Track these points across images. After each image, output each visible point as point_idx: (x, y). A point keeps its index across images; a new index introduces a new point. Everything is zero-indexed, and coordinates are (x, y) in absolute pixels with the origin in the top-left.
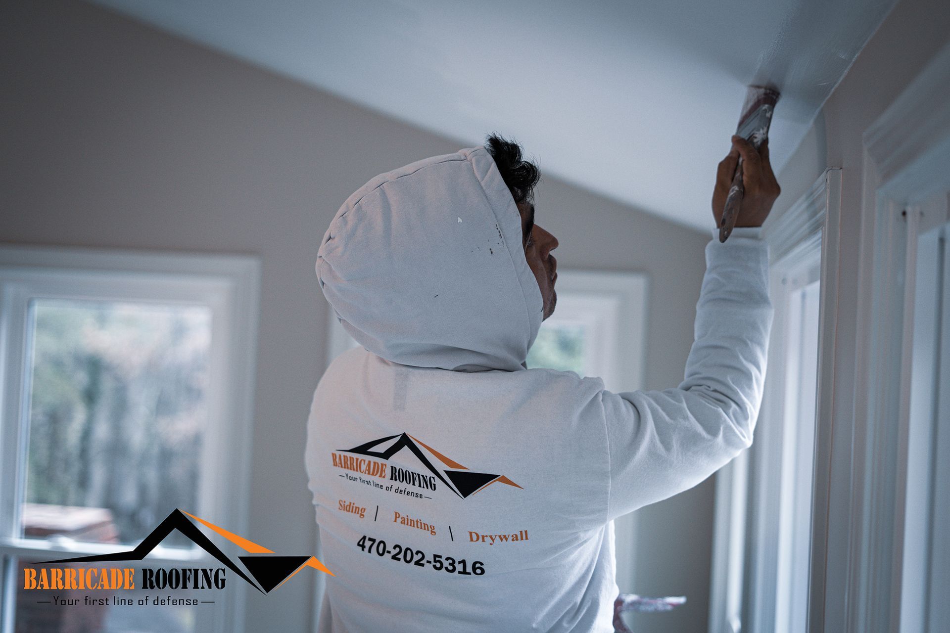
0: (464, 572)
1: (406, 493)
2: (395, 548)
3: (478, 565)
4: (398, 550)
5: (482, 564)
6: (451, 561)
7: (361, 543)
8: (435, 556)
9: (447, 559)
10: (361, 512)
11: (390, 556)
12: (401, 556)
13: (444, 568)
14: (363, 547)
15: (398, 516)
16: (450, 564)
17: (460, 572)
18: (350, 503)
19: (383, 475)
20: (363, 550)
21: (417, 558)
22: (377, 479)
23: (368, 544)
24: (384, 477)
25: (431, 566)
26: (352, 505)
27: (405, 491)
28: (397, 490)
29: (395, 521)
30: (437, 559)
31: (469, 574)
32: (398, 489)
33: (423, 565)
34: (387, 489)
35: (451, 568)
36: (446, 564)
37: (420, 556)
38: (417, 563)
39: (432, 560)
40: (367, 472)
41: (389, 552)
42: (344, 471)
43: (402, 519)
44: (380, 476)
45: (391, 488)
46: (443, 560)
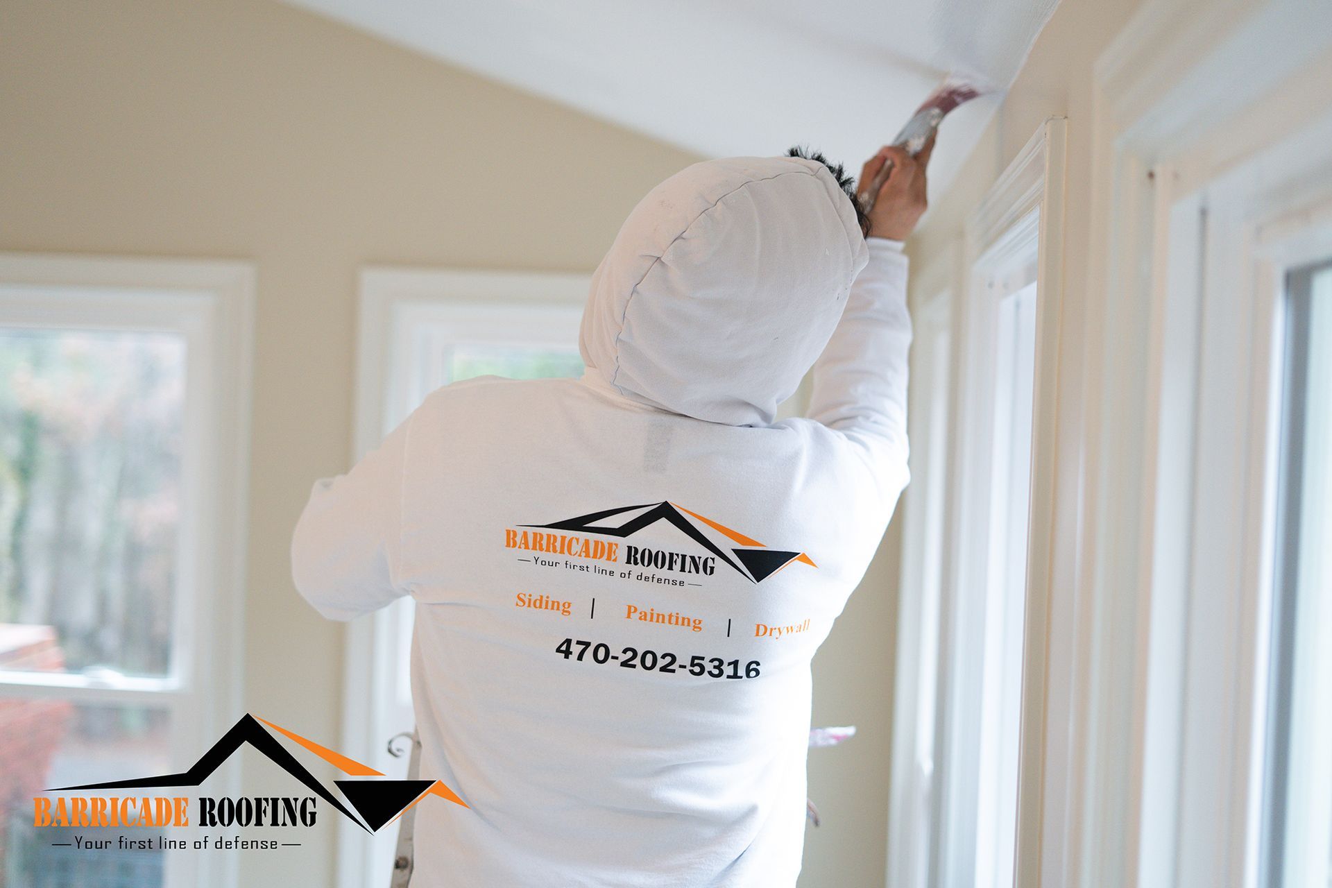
0: (735, 676)
1: (655, 580)
2: (625, 651)
3: (753, 666)
4: (630, 654)
5: (758, 664)
6: (716, 663)
7: (564, 648)
8: (694, 658)
9: (712, 661)
10: (565, 609)
11: (618, 662)
12: (637, 661)
13: (706, 673)
14: (567, 653)
15: (633, 609)
16: (715, 667)
17: (729, 677)
18: (542, 597)
19: (613, 557)
20: (567, 657)
21: (661, 663)
22: (603, 563)
23: (576, 649)
24: (615, 560)
25: (686, 671)
26: (544, 599)
27: (653, 578)
28: (639, 577)
29: (629, 616)
30: (696, 661)
31: (741, 677)
32: (641, 576)
33: (673, 671)
34: (622, 575)
35: (716, 672)
36: (709, 667)
37: (668, 659)
38: (663, 669)
39: (688, 663)
40: (583, 554)
41: (616, 658)
42: (530, 554)
43: (641, 613)
44: (609, 558)
45: (629, 574)
46: (705, 663)
